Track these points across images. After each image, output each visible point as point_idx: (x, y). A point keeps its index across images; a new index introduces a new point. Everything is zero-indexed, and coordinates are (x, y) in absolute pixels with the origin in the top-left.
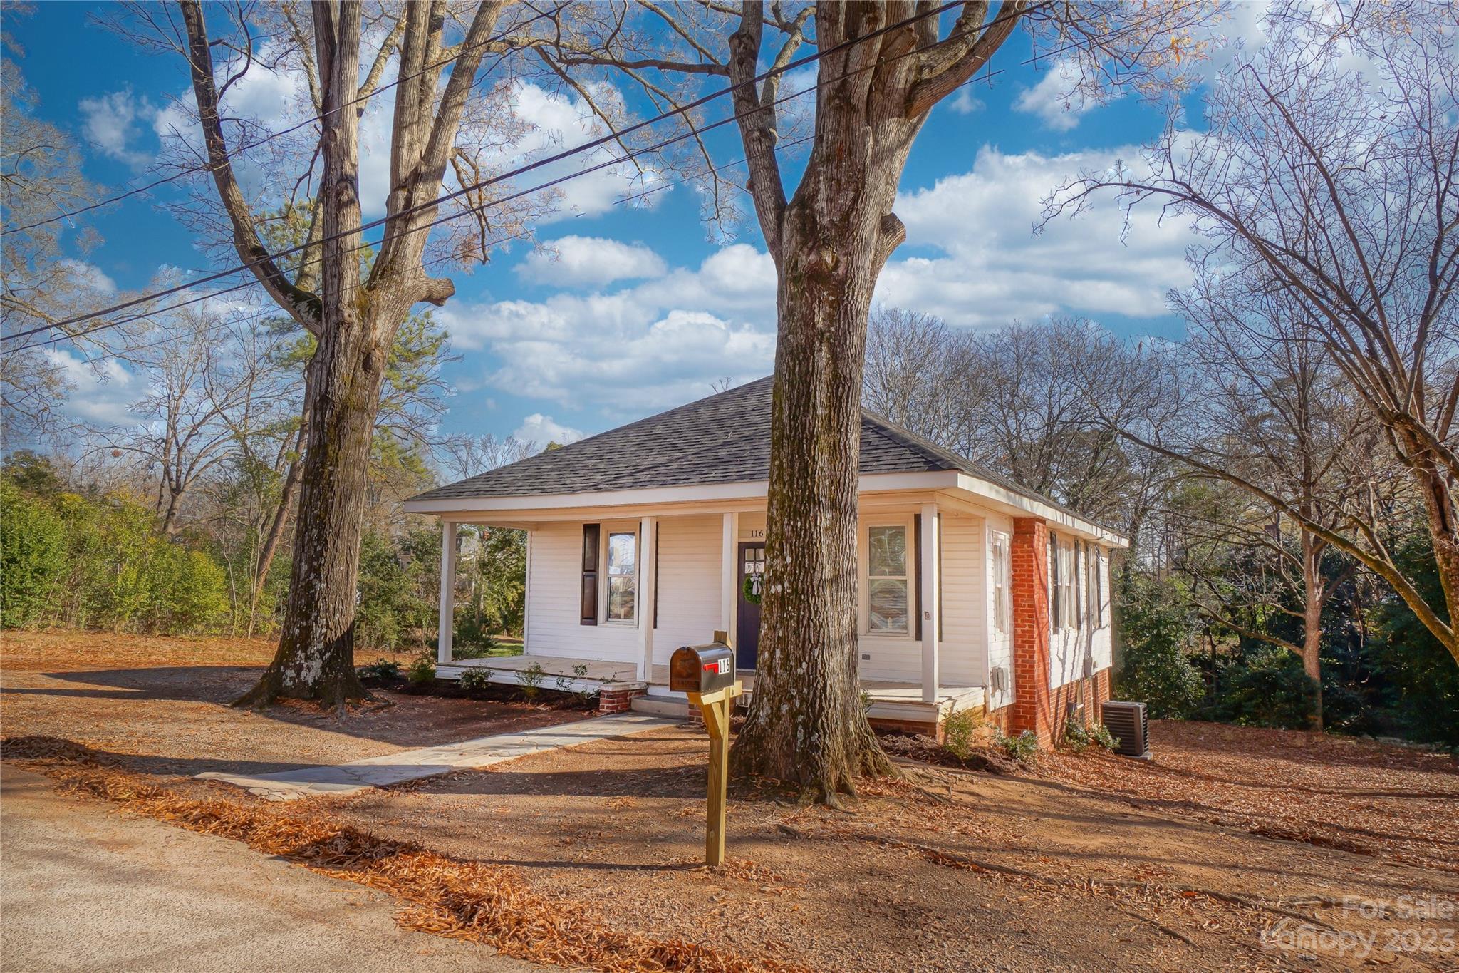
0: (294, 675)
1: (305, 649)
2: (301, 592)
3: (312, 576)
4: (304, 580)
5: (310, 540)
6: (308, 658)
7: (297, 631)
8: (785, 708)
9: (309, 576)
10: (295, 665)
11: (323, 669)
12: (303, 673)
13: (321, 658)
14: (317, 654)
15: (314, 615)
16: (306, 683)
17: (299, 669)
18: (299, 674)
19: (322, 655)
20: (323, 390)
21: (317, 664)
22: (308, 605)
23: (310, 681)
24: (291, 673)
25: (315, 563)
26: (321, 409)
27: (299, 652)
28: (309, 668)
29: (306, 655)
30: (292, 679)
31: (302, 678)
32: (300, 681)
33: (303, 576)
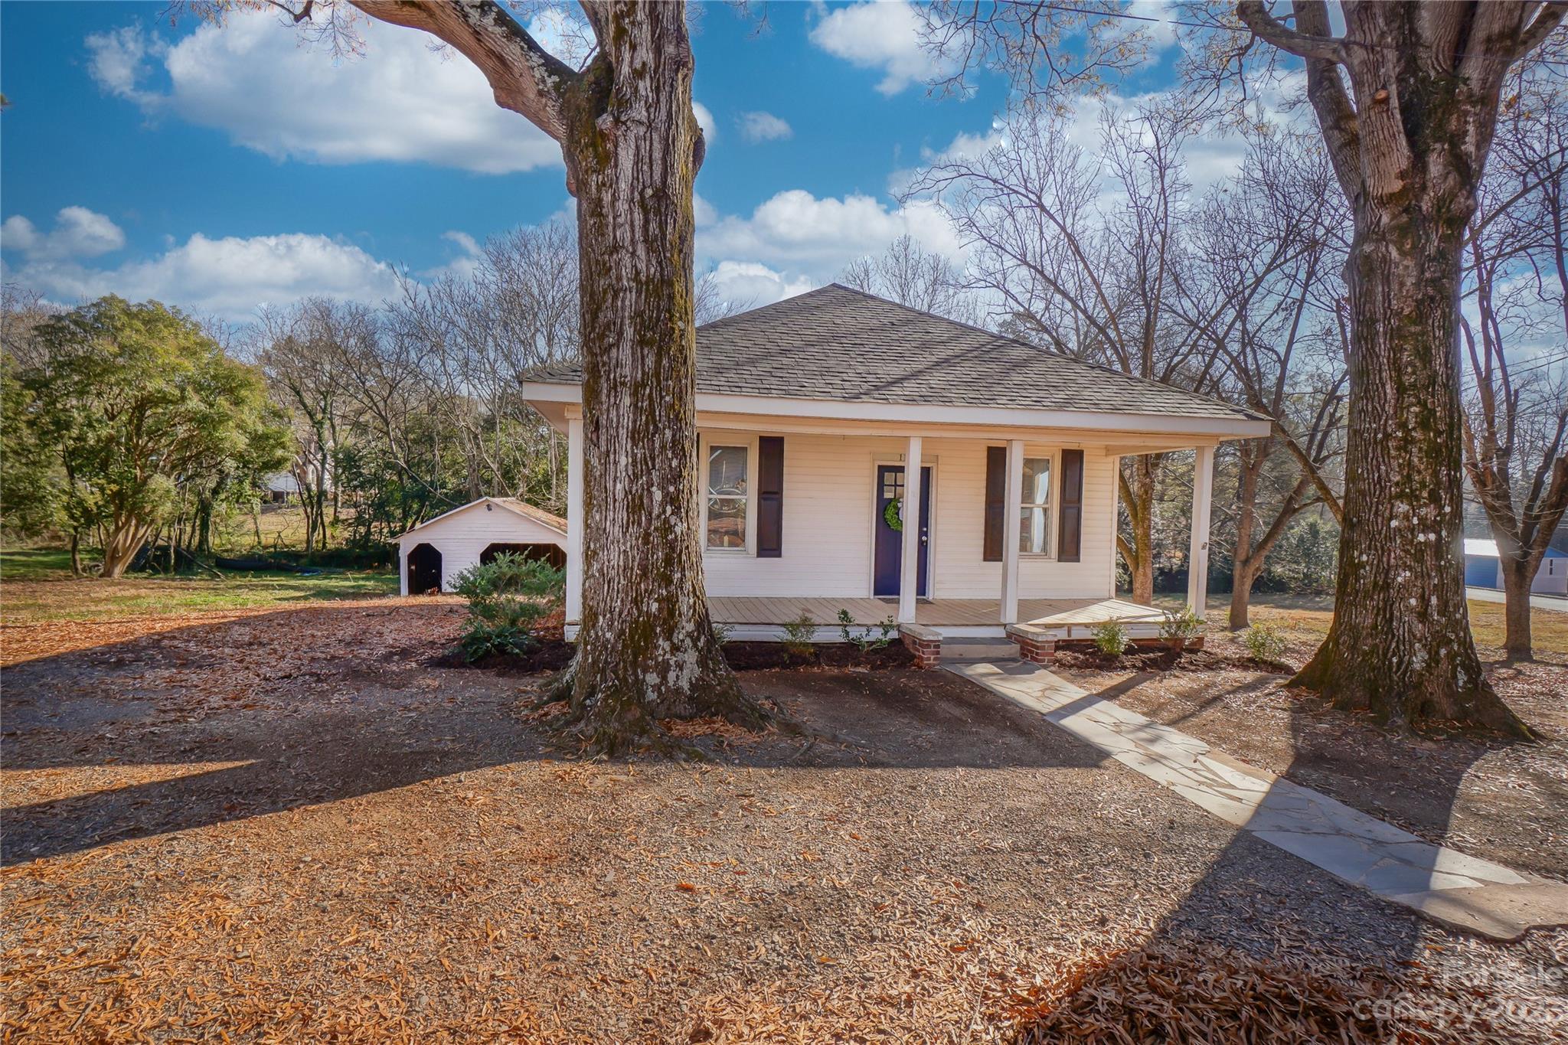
0: (658, 681)
1: (669, 636)
2: (655, 539)
3: (669, 509)
4: (659, 516)
5: (663, 447)
6: (675, 649)
7: (655, 606)
8: (1443, 652)
9: (664, 512)
10: (657, 664)
11: (702, 663)
12: (672, 676)
13: (695, 645)
14: (688, 641)
15: (678, 575)
16: (678, 691)
17: (663, 670)
18: (664, 678)
19: (695, 641)
20: (657, 177)
21: (691, 657)
22: (668, 561)
23: (685, 685)
24: (652, 678)
25: (672, 489)
26: (658, 212)
27: (661, 642)
28: (680, 666)
29: (673, 644)
30: (657, 688)
31: (671, 684)
32: (668, 688)
33: (656, 512)
